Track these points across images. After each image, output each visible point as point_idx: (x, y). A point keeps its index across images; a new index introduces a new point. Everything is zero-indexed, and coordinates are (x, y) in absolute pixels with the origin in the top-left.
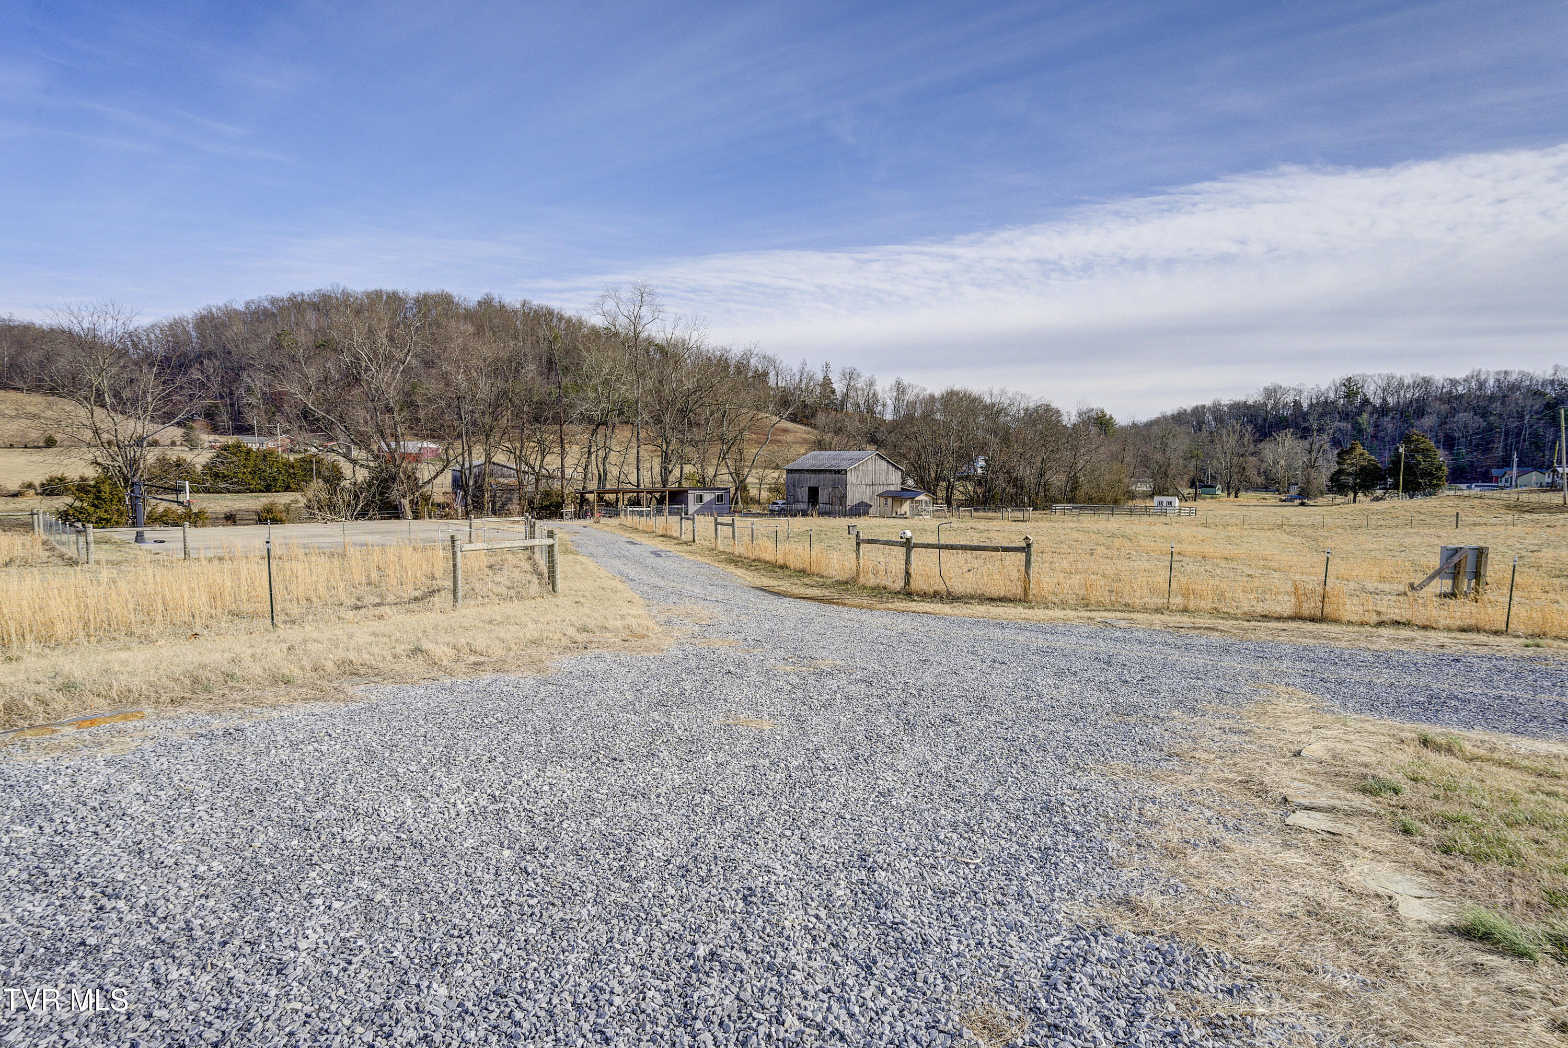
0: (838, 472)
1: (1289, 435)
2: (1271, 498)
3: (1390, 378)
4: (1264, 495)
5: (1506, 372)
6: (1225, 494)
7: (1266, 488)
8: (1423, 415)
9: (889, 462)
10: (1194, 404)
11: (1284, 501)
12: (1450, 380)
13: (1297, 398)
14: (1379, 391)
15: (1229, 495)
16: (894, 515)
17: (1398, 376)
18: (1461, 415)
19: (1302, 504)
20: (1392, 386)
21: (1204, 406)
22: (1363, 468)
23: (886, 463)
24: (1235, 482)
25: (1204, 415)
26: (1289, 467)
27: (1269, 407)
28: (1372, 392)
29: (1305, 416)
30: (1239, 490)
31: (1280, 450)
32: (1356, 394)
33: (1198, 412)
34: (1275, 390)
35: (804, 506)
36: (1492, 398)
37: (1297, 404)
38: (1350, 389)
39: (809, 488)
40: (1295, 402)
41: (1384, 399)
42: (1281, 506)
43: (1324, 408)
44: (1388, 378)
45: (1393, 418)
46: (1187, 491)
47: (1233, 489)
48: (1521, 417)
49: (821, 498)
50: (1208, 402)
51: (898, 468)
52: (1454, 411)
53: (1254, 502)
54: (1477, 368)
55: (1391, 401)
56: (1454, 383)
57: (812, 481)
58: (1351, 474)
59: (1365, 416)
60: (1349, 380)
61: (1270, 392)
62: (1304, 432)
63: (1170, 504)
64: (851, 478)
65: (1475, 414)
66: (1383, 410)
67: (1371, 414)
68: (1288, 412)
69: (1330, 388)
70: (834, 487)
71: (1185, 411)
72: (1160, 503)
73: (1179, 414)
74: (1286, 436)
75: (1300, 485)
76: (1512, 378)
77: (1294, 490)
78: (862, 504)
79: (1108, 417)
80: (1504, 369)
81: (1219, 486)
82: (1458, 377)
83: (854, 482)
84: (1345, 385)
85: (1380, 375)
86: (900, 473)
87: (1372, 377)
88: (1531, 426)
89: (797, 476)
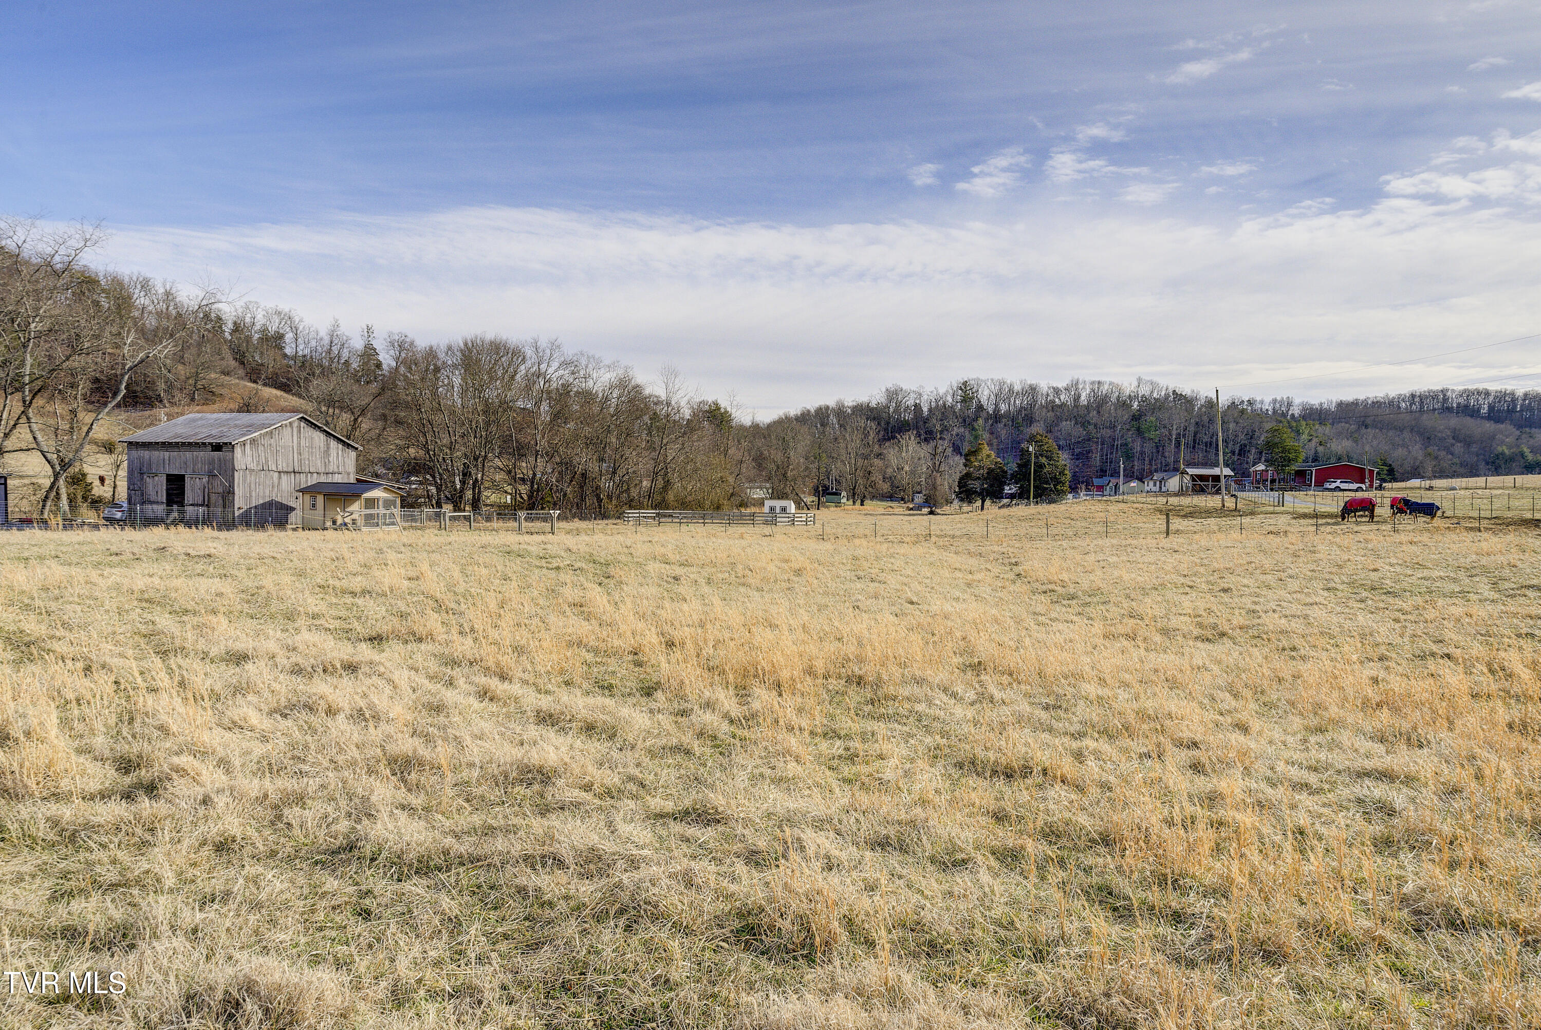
0: (217, 447)
1: (913, 438)
2: (898, 508)
3: (1002, 383)
4: (890, 504)
5: (1099, 383)
6: (851, 502)
7: (890, 497)
8: (1031, 423)
9: (328, 434)
10: (817, 405)
11: (911, 509)
12: (1054, 388)
13: (918, 402)
14: (992, 397)
15: (854, 503)
16: (329, 524)
17: (1009, 382)
18: (1064, 423)
19: (931, 513)
20: (1004, 393)
21: (827, 408)
22: (990, 471)
23: (322, 436)
24: (860, 489)
25: (828, 416)
26: (913, 472)
27: (891, 410)
28: (985, 396)
29: (926, 421)
30: (864, 497)
31: (904, 454)
32: (972, 398)
33: (822, 414)
34: (896, 393)
35: (160, 509)
36: (1088, 407)
37: (917, 406)
38: (966, 392)
39: (168, 475)
40: (916, 405)
41: (996, 405)
42: (910, 515)
43: (942, 411)
44: (1000, 383)
45: (1005, 425)
46: (809, 499)
47: (858, 496)
48: (1113, 427)
49: (189, 496)
50: (831, 403)
51: (349, 446)
52: (1059, 419)
53: (881, 511)
54: (1076, 377)
55: (1003, 408)
56: (1057, 391)
57: (175, 463)
58: (979, 478)
59: (981, 421)
60: (965, 383)
61: (892, 394)
62: (927, 436)
63: (784, 509)
64: (243, 458)
65: (1076, 423)
66: (996, 417)
67: (986, 420)
68: (909, 417)
69: (947, 391)
70: (211, 475)
71: (809, 411)
72: (772, 509)
73: (803, 414)
74: (910, 438)
75: (924, 492)
76: (1105, 389)
77: (919, 499)
78: (270, 505)
79: (722, 410)
80: (1097, 379)
81: (844, 494)
82: (1060, 386)
83: (253, 466)
84: (961, 389)
85: (992, 380)
86: (353, 454)
87: (985, 382)
88: (1122, 436)
89: (146, 454)
